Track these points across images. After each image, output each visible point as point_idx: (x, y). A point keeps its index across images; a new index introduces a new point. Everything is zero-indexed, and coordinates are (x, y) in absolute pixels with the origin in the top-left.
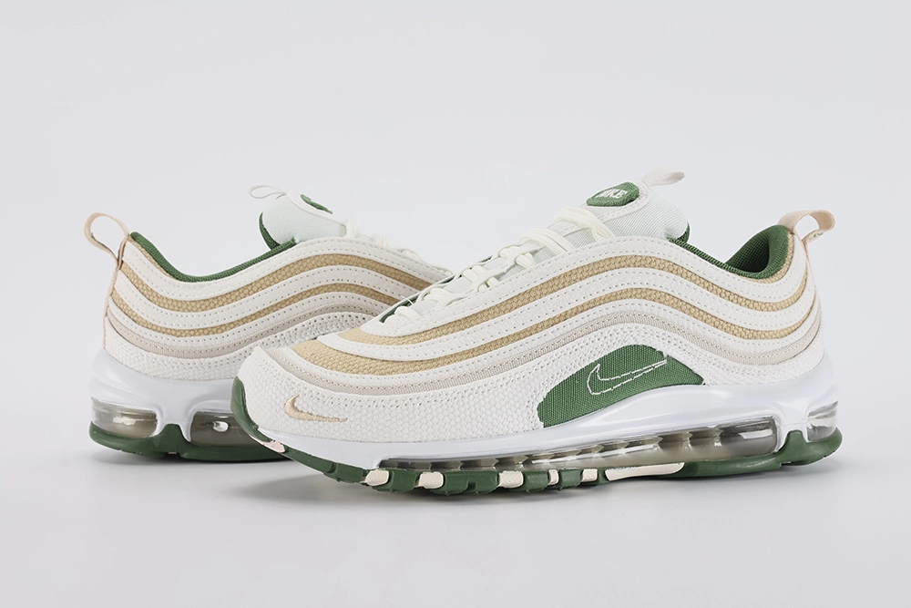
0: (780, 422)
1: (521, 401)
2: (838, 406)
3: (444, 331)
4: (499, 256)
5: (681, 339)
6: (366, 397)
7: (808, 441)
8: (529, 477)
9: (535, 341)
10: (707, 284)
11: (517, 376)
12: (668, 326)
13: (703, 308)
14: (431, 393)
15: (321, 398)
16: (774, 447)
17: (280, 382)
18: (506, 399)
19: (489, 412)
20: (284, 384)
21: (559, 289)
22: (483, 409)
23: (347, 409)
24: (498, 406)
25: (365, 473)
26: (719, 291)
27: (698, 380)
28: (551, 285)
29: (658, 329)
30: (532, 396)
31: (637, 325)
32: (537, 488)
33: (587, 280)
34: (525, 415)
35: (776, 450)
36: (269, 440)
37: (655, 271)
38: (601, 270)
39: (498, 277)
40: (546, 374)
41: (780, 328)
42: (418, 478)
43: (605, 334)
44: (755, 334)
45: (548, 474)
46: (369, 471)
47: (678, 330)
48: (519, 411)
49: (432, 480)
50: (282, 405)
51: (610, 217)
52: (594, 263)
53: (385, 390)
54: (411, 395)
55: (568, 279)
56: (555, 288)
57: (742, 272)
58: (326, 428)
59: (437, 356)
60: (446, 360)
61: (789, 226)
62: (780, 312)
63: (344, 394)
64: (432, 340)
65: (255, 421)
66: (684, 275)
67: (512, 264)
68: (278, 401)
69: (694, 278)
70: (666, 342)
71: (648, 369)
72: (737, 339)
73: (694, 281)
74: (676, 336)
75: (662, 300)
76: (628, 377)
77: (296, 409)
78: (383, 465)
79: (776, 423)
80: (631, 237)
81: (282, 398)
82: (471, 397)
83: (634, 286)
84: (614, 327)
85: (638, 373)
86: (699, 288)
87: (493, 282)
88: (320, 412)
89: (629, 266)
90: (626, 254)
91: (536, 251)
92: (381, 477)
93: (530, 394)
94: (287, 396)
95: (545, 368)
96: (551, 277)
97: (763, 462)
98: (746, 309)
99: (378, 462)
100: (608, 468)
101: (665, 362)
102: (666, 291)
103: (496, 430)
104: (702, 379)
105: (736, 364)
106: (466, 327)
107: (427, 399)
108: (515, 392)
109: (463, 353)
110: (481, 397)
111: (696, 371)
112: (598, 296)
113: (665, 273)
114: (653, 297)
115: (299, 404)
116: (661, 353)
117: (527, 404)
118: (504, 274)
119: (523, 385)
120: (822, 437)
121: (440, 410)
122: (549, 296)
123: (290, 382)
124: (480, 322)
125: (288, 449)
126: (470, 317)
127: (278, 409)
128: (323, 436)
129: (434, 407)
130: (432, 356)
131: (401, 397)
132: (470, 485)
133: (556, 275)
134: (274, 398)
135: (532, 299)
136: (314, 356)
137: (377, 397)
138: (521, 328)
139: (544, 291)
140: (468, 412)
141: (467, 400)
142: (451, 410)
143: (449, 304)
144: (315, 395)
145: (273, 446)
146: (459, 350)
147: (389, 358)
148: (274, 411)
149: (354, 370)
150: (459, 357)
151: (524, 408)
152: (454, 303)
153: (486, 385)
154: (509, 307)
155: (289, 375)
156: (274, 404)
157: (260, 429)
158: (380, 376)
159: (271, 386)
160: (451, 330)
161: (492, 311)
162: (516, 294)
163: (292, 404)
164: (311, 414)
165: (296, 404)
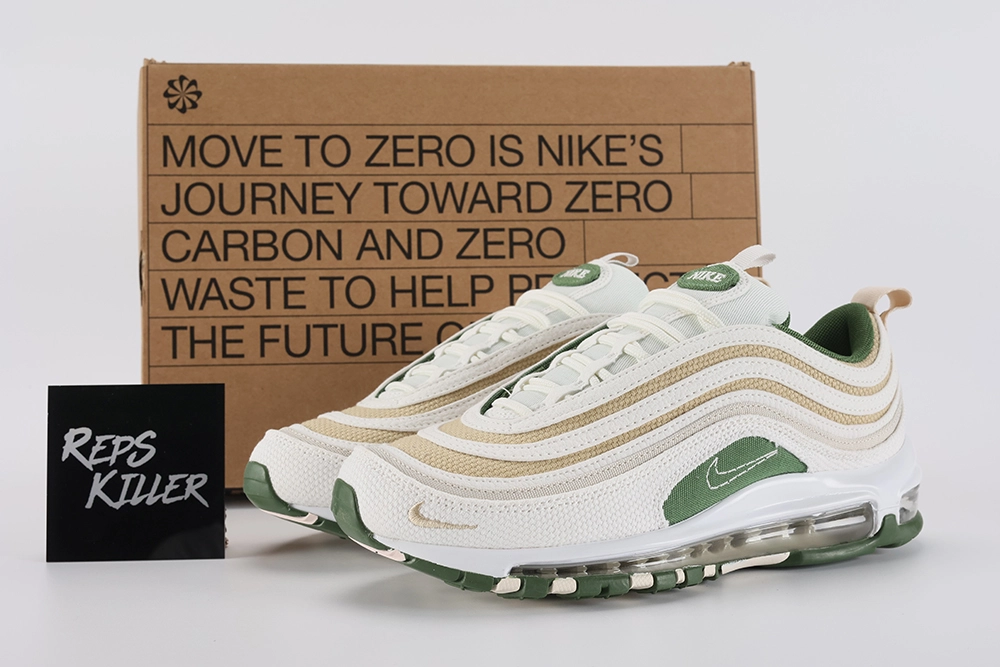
0: (876, 506)
1: (648, 501)
2: (919, 489)
3: (564, 427)
4: (598, 343)
5: (791, 428)
6: (497, 502)
7: (899, 524)
8: (658, 578)
9: (657, 437)
10: (813, 371)
11: (642, 474)
12: (780, 416)
13: (810, 396)
14: (563, 495)
15: (449, 504)
16: (870, 532)
17: (401, 486)
18: (634, 499)
19: (619, 514)
20: (406, 489)
21: (677, 381)
22: (613, 511)
23: (478, 515)
24: (627, 506)
25: (497, 581)
26: (824, 377)
27: (804, 468)
28: (668, 377)
29: (770, 420)
30: (657, 494)
31: (751, 416)
32: (664, 589)
33: (703, 372)
34: (652, 513)
35: (872, 535)
36: (386, 548)
37: (767, 360)
38: (717, 360)
39: (608, 368)
40: (669, 470)
41: (872, 412)
42: (551, 584)
43: (723, 427)
44: (854, 419)
45: (675, 573)
46: (500, 579)
47: (789, 419)
48: (646, 511)
49: (564, 585)
50: (405, 512)
51: (714, 303)
52: (709, 354)
53: (514, 494)
54: (542, 499)
55: (685, 370)
56: (673, 380)
57: (840, 357)
58: (455, 535)
59: (560, 455)
60: (572, 460)
61: (868, 304)
62: (874, 396)
63: (473, 499)
64: (553, 438)
65: (370, 528)
66: (793, 363)
67: (621, 353)
68: (400, 509)
70: (777, 432)
71: (760, 460)
73: (801, 369)
74: (786, 426)
75: (774, 389)
76: (742, 470)
77: (421, 518)
78: (513, 572)
79: (874, 508)
80: (742, 326)
81: (405, 505)
82: (601, 498)
83: (748, 376)
84: (731, 419)
85: (752, 464)
86: (806, 376)
87: (603, 374)
88: (448, 519)
89: (742, 355)
90: (739, 343)
91: (642, 339)
92: (513, 584)
93: (655, 492)
94: (410, 502)
95: (667, 465)
96: (667, 369)
97: (862, 548)
99: (509, 570)
100: (722, 563)
101: (776, 452)
102: (776, 380)
103: (625, 531)
104: (806, 467)
105: (837, 451)
106: (586, 424)
107: (559, 502)
108: (641, 491)
109: (585, 452)
110: (611, 498)
111: (802, 460)
112: (714, 387)
113: (775, 362)
114: (765, 386)
115: (425, 511)
116: (773, 443)
117: (653, 502)
118: (613, 364)
119: (648, 483)
120: (910, 519)
121: (572, 513)
122: (667, 389)
123: (413, 488)
124: (599, 417)
125: (409, 558)
126: (589, 412)
127: (400, 517)
128: (449, 544)
129: (566, 511)
130: (555, 455)
131: (532, 500)
132: (603, 589)
133: (673, 367)
134: (395, 504)
135: (650, 392)
136: (428, 457)
137: (507, 502)
138: (641, 423)
139: (662, 384)
140: (599, 515)
141: (597, 502)
142: (583, 512)
143: (562, 398)
144: (443, 501)
145: (391, 555)
146: (582, 448)
147: (512, 459)
148: (395, 519)
149: (478, 473)
150: (583, 456)
151: (651, 507)
152: (568, 397)
153: (614, 485)
154: (628, 401)
155: (411, 480)
156: (395, 511)
157: (376, 537)
158: (506, 479)
159: (391, 491)
160: (570, 426)
161: (611, 406)
162: (634, 387)
163: (416, 511)
164: (439, 522)
165: (421, 512)
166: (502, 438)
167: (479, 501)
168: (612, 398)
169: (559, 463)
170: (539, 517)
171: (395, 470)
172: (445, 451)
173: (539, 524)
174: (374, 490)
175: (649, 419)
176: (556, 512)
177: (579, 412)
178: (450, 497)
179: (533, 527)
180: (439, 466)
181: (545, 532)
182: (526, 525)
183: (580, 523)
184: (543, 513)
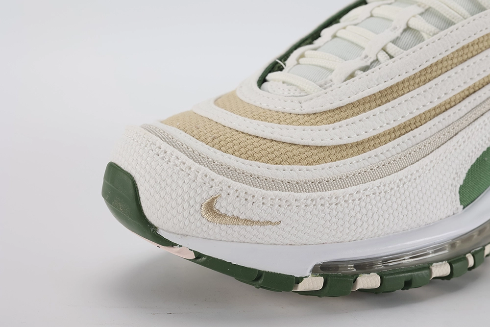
1: (447, 186)
4: (372, 16)
6: (303, 195)
11: (441, 157)
14: (370, 184)
15: (250, 198)
17: (192, 176)
19: (421, 202)
20: (199, 180)
21: (469, 58)
22: (417, 199)
23: (282, 210)
25: (299, 280)
28: (460, 54)
30: (454, 179)
34: (450, 199)
36: (172, 245)
39: (394, 42)
40: (463, 153)
42: (355, 280)
45: (466, 258)
48: (445, 197)
49: (369, 281)
50: (197, 207)
53: (320, 185)
54: (351, 190)
55: (476, 47)
56: (465, 57)
58: (254, 232)
59: (360, 139)
63: (278, 192)
65: (153, 223)
67: (404, 27)
68: (192, 203)
77: (217, 213)
81: (198, 199)
82: (406, 186)
87: (392, 48)
88: (248, 215)
92: (316, 283)
93: (452, 177)
94: (204, 195)
107: (367, 193)
108: (440, 176)
109: (384, 135)
115: (221, 206)
117: (450, 187)
118: (398, 38)
119: (446, 167)
121: (380, 205)
122: (460, 67)
123: (207, 180)
124: (395, 95)
125: (198, 256)
126: (386, 90)
127: (192, 211)
128: (248, 240)
129: (374, 202)
130: (355, 139)
131: (340, 192)
132: (405, 282)
133: (465, 43)
134: (186, 197)
135: (444, 70)
136: (217, 141)
137: (314, 195)
138: (437, 103)
139: (455, 61)
140: (404, 205)
141: (402, 191)
142: (389, 203)
143: (352, 76)
144: (242, 194)
145: (178, 252)
146: (381, 131)
147: (311, 143)
148: (186, 214)
149: (276, 160)
150: (383, 139)
151: (449, 193)
152: (360, 74)
153: (417, 171)
154: (423, 78)
155: (204, 169)
156: (186, 205)
157: (161, 233)
158: (309, 167)
159: (180, 182)
160: (367, 106)
161: (407, 84)
162: (429, 64)
163: (210, 207)
164: (238, 218)
165: (217, 207)
166: (295, 118)
167: (284, 194)
168: (407, 75)
169: (361, 147)
170: (347, 211)
171: (183, 157)
172: (234, 133)
173: (347, 218)
174: (158, 180)
175: (445, 98)
176: (363, 204)
177: (375, 90)
178: (252, 190)
179: (341, 222)
180: (230, 151)
181: (354, 227)
182: (334, 220)
183: (386, 216)
184: (351, 206)
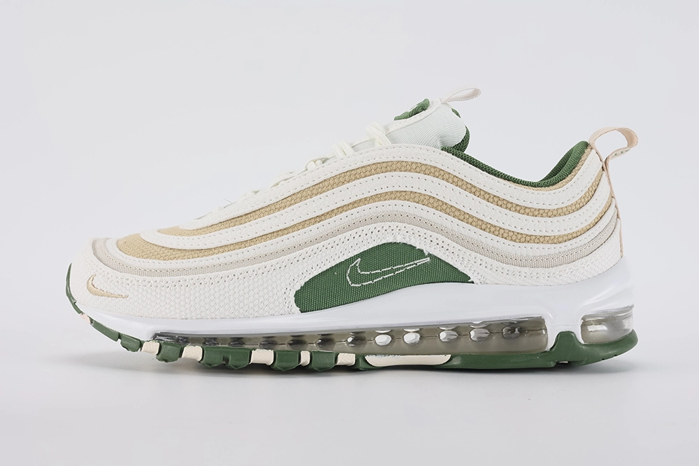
0: (549, 322)
5: (445, 238)
6: (143, 278)
7: (583, 342)
10: (474, 190)
11: (279, 265)
13: (468, 212)
14: (198, 277)
16: (546, 346)
18: (266, 285)
21: (329, 190)
23: (128, 287)
24: (257, 291)
25: (142, 343)
26: (487, 196)
27: (465, 279)
28: (322, 186)
29: (419, 229)
30: (290, 284)
31: (397, 224)
33: (355, 183)
35: (547, 349)
36: (81, 312)
37: (421, 175)
38: (368, 173)
40: (306, 265)
42: (182, 350)
43: (366, 231)
44: (528, 238)
46: (145, 342)
47: (441, 231)
52: (362, 168)
54: (180, 277)
55: (337, 181)
58: (114, 303)
64: (215, 232)
65: (74, 296)
66: (450, 180)
68: (83, 279)
69: (460, 183)
70: (428, 241)
71: (410, 266)
72: (507, 242)
73: (460, 186)
74: (438, 236)
75: (426, 202)
76: (389, 272)
77: (93, 286)
78: (156, 337)
83: (399, 189)
85: (400, 269)
86: (466, 193)
88: (109, 289)
89: (395, 170)
92: (154, 347)
93: (288, 282)
94: (89, 275)
95: (306, 260)
96: (322, 179)
98: (516, 214)
99: (152, 335)
100: (369, 354)
101: (428, 259)
102: (430, 194)
104: (469, 278)
108: (274, 279)
109: (236, 245)
111: (461, 270)
112: (364, 196)
113: (430, 178)
114: (417, 199)
117: (284, 290)
119: (283, 273)
123: (92, 264)
125: (92, 321)
132: (224, 359)
145: (84, 318)
150: (233, 248)
157: (77, 303)
158: (162, 261)
163: (90, 283)
165: (93, 282)
169: (211, 252)
